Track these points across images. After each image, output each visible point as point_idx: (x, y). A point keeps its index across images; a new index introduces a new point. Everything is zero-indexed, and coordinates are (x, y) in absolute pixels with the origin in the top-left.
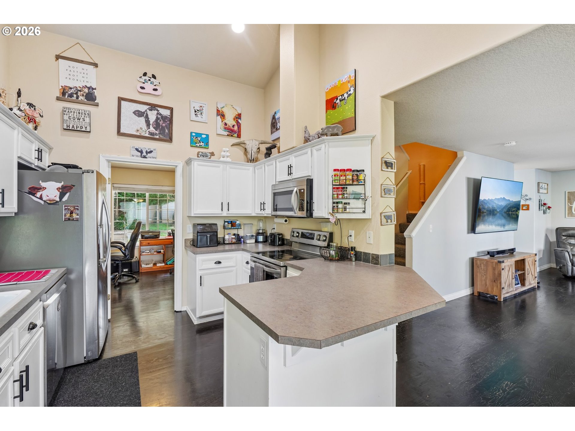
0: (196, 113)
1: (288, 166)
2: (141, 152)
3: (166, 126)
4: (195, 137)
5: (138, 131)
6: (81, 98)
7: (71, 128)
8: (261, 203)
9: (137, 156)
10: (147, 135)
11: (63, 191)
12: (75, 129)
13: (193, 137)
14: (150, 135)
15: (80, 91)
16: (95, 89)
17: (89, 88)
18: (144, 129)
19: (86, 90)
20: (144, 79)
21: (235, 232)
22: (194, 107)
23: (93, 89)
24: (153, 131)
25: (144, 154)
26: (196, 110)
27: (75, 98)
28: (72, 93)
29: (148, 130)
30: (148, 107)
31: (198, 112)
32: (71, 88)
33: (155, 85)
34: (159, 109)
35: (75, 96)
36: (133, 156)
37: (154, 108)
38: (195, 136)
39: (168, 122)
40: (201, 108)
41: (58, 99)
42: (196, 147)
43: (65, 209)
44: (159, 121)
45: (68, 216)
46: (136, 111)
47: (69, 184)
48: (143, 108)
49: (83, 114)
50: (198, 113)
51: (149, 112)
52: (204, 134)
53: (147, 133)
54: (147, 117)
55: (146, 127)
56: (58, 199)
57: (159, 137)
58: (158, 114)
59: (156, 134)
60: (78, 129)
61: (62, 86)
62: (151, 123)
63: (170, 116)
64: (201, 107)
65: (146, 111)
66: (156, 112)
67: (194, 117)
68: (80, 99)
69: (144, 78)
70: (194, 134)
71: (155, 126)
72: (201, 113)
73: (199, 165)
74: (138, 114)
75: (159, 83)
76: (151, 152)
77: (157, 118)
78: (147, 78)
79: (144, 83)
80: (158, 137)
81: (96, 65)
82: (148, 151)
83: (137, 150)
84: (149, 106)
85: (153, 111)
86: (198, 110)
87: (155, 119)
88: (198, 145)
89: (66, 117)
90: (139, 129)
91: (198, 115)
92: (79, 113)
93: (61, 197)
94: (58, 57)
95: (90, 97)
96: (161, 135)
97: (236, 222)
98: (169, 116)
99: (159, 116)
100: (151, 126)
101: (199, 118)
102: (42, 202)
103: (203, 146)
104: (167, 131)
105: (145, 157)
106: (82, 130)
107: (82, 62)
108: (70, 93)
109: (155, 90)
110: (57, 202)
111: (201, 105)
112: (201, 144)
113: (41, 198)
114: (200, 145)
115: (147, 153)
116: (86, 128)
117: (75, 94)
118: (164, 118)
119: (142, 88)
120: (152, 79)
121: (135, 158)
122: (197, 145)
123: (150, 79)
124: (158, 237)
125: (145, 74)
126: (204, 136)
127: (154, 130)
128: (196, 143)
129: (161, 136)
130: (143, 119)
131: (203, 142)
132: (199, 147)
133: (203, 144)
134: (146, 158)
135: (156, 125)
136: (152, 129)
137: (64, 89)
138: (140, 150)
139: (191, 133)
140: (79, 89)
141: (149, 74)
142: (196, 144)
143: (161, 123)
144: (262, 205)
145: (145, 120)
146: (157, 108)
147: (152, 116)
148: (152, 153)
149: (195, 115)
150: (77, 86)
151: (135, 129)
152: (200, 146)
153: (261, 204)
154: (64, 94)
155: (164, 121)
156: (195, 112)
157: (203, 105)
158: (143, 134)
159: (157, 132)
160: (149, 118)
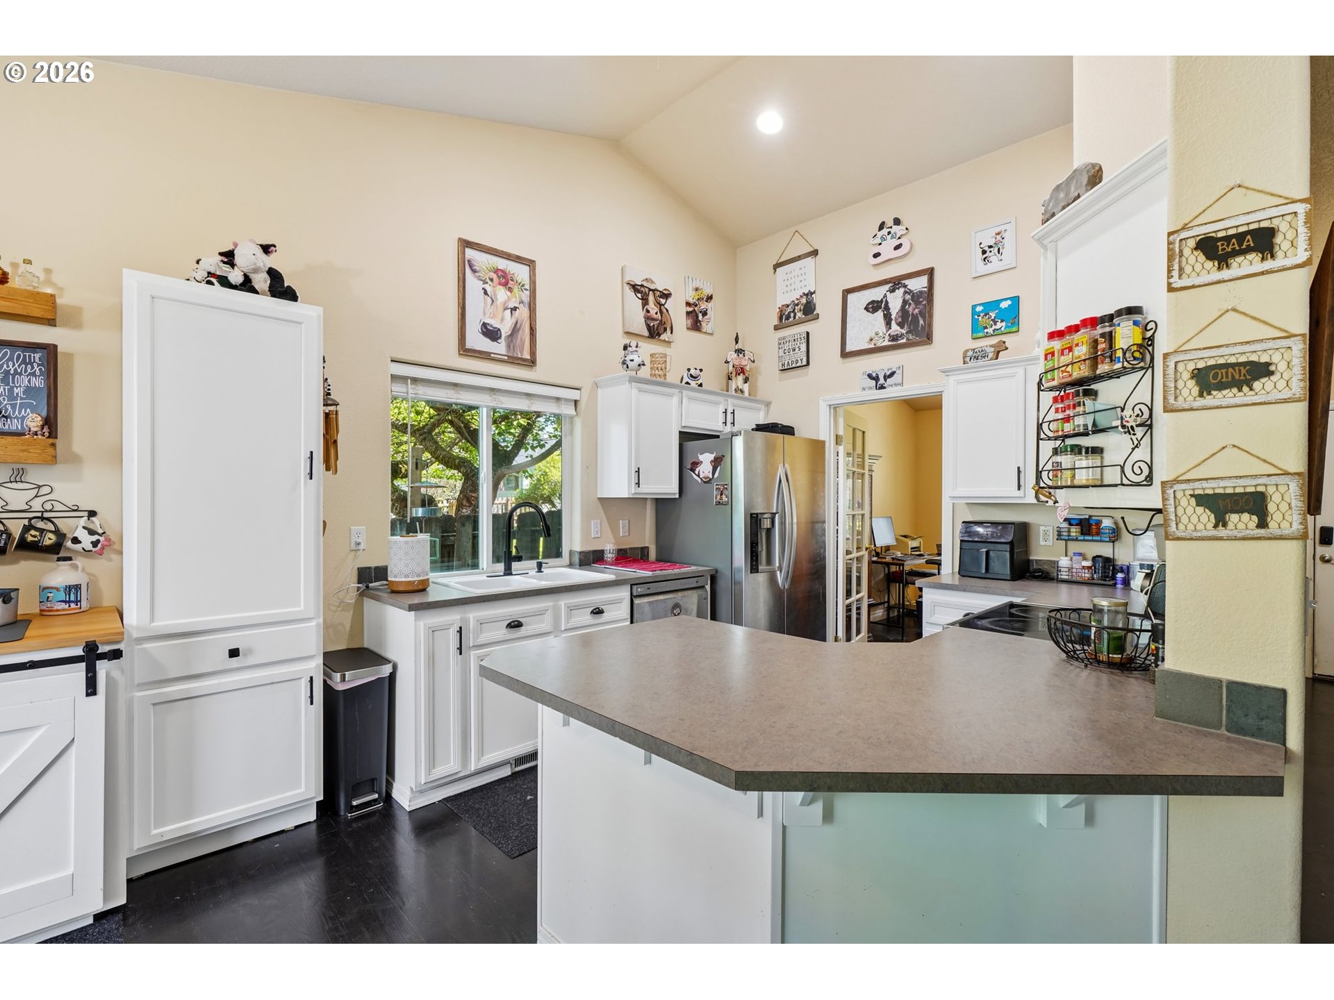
0: (985, 256)
2: (876, 379)
3: (920, 312)
4: (982, 315)
5: (871, 340)
6: (799, 315)
7: (786, 367)
9: (870, 388)
10: (886, 343)
12: (791, 367)
13: (979, 316)
14: (892, 341)
15: (797, 305)
16: (814, 292)
17: (807, 295)
18: (881, 334)
19: (804, 301)
20: (879, 237)
22: (981, 243)
23: (812, 293)
24: (897, 330)
25: (882, 381)
26: (986, 249)
27: (792, 318)
28: (790, 312)
29: (888, 333)
30: (887, 287)
31: (991, 252)
32: (788, 306)
33: (899, 238)
34: (906, 282)
35: (792, 315)
36: (864, 389)
37: (899, 283)
38: (982, 311)
39: (924, 303)
40: (999, 237)
41: (776, 328)
42: (986, 336)
44: (907, 307)
46: (868, 304)
47: (720, 455)
48: (877, 294)
49: (799, 339)
50: (991, 254)
51: (890, 297)
52: (1006, 299)
53: (887, 338)
54: (887, 308)
55: (884, 328)
56: (711, 476)
57: (908, 339)
58: (905, 292)
59: (902, 334)
60: (793, 366)
61: (779, 308)
62: (893, 317)
63: (926, 287)
64: (998, 234)
65: (885, 296)
66: (902, 290)
68: (797, 317)
69: (880, 234)
70: (979, 309)
71: (900, 320)
72: (999, 249)
73: (959, 382)
74: (873, 307)
75: (907, 229)
76: (893, 374)
77: (905, 302)
78: (885, 231)
79: (880, 244)
80: (904, 341)
81: (815, 253)
82: (888, 374)
83: (870, 376)
84: (890, 285)
85: (897, 290)
86: (990, 247)
87: (900, 306)
88: (990, 330)
89: (781, 353)
90: (873, 335)
91: (991, 259)
92: (794, 340)
93: (713, 474)
94: (777, 266)
95: (809, 309)
96: (910, 335)
97: (1099, 523)
98: (926, 289)
99: (908, 297)
100: (893, 323)
102: (700, 480)
103: (1003, 329)
104: (921, 322)
105: (882, 387)
106: (798, 365)
107: (799, 258)
108: (786, 313)
109: (898, 247)
110: (710, 479)
111: (998, 230)
112: (999, 325)
113: (699, 476)
114: (994, 331)
115: (886, 378)
116: (801, 360)
117: (793, 312)
118: (916, 297)
119: (876, 255)
120: (895, 229)
121: (867, 392)
122: (987, 333)
123: (889, 230)
125: (881, 227)
126: (1004, 305)
127: (898, 328)
128: (986, 328)
129: (911, 337)
130: (880, 314)
131: (1002, 321)
132: (992, 335)
133: (1004, 324)
134: (885, 388)
135: (902, 317)
136: (895, 328)
137: (781, 311)
138: (874, 375)
139: (974, 307)
140: (796, 302)
141: (890, 222)
142: (986, 331)
143: (910, 310)
145: (884, 314)
146: (903, 282)
147: (895, 302)
148: (895, 375)
149: (982, 263)
150: (794, 299)
151: (868, 339)
152: (996, 332)
154: (781, 318)
155: (917, 303)
156: (984, 252)
157: (1002, 228)
158: (880, 344)
159: (904, 331)
160: (889, 309)
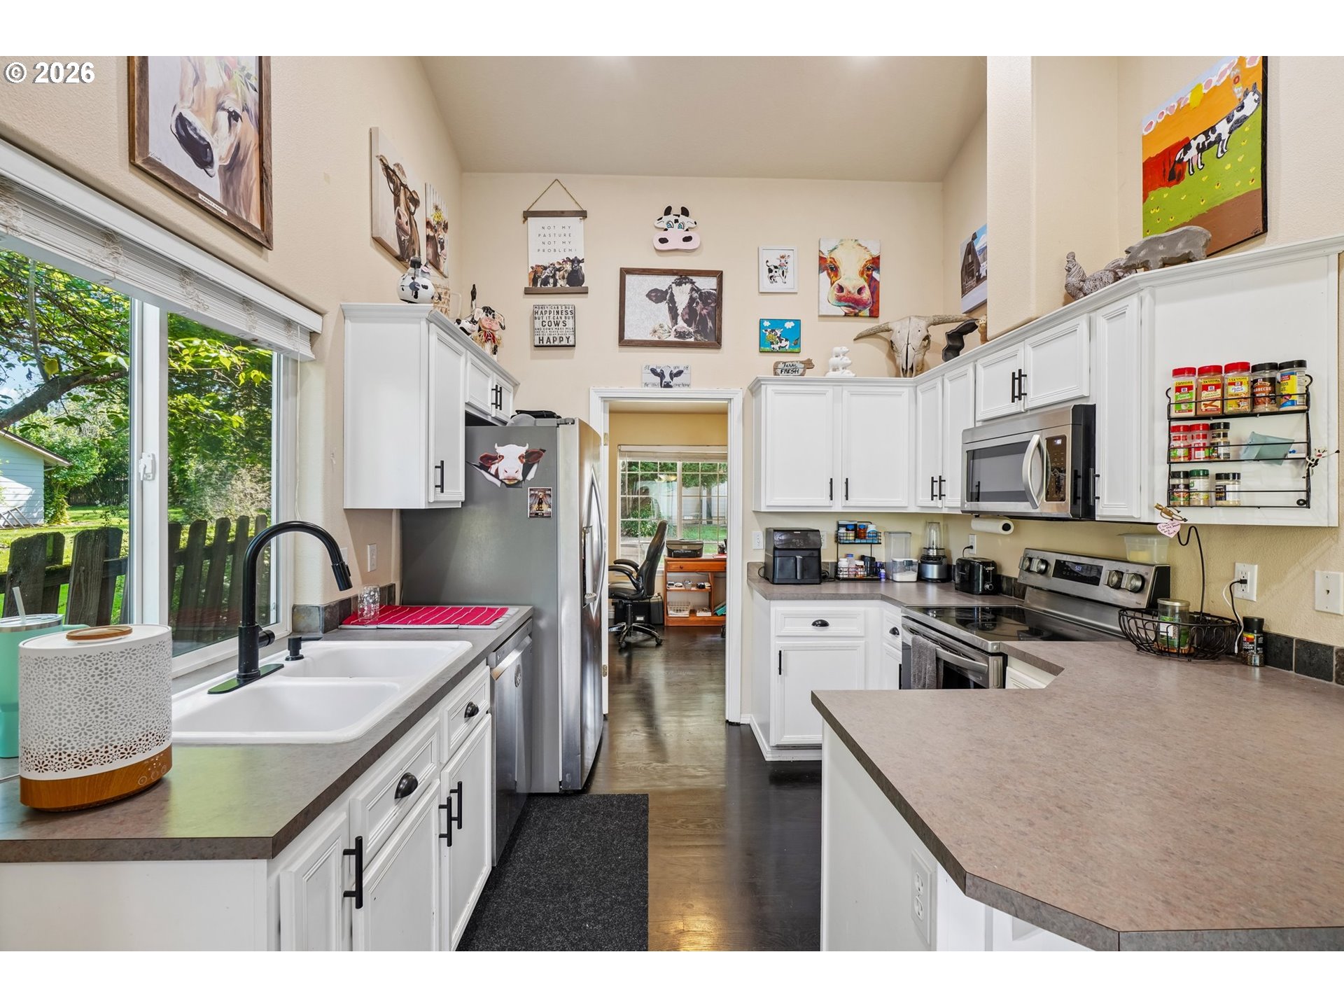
0: (771, 274)
1: (1014, 374)
2: (661, 375)
3: (708, 313)
4: (769, 330)
5: (655, 332)
6: (561, 283)
7: (545, 344)
8: (933, 478)
9: (654, 385)
10: (672, 338)
11: (529, 460)
12: (552, 344)
13: (766, 331)
14: (678, 337)
15: (559, 270)
16: (582, 261)
17: (573, 261)
18: (666, 327)
19: (568, 267)
20: (666, 222)
21: (865, 550)
22: (767, 261)
23: (579, 262)
24: (684, 327)
25: (667, 379)
26: (772, 268)
27: (552, 285)
28: (547, 277)
29: (674, 328)
30: (673, 278)
31: (776, 272)
32: (545, 268)
33: (687, 230)
34: (694, 279)
35: (551, 281)
36: (646, 385)
37: (686, 278)
38: (769, 327)
39: (713, 305)
40: (783, 261)
41: (527, 292)
42: (772, 352)
43: (531, 495)
44: (695, 305)
45: (535, 507)
46: (651, 291)
47: (537, 448)
48: (664, 283)
49: (564, 313)
50: (776, 274)
51: (676, 290)
52: (790, 320)
53: (673, 333)
54: (672, 301)
55: (670, 322)
56: (520, 478)
57: (695, 339)
58: (692, 289)
59: (690, 333)
60: (556, 343)
61: (532, 268)
62: (680, 312)
63: (715, 290)
64: (783, 257)
65: (670, 287)
66: (689, 286)
67: (766, 285)
68: (558, 285)
69: (666, 219)
70: (766, 324)
71: (687, 317)
72: (783, 272)
73: (777, 393)
74: (657, 296)
75: (695, 223)
76: (680, 373)
77: (692, 300)
78: (671, 218)
79: (666, 230)
80: (692, 340)
81: (583, 214)
82: (675, 371)
83: (653, 371)
84: (676, 277)
85: (683, 285)
86: (776, 267)
87: (687, 302)
88: (776, 347)
89: (538, 324)
90: (657, 327)
91: (777, 279)
92: (558, 312)
93: (525, 474)
94: (528, 215)
95: (576, 279)
96: (698, 335)
97: (866, 528)
98: (714, 292)
99: (695, 295)
100: (680, 318)
101: (779, 286)
102: (498, 483)
103: (787, 347)
104: (710, 324)
105: (668, 386)
106: (563, 343)
107: (561, 214)
108: (543, 277)
109: (688, 239)
110: (519, 482)
111: (783, 253)
112: (784, 343)
113: (496, 476)
114: (780, 347)
115: (672, 376)
116: (568, 339)
117: (552, 277)
118: (705, 297)
119: (663, 241)
120: (682, 219)
121: (650, 388)
122: (773, 348)
123: (677, 218)
124: (700, 555)
125: (668, 211)
126: (789, 325)
127: (685, 325)
128: (772, 343)
129: (699, 338)
130: (664, 306)
131: (786, 340)
132: (778, 352)
133: (788, 343)
134: (671, 387)
135: (689, 314)
136: (681, 324)
137: (535, 272)
138: (659, 371)
139: (761, 321)
140: (558, 266)
141: (676, 210)
142: (772, 346)
143: (698, 308)
144: (936, 485)
145: (669, 307)
146: (691, 278)
147: (682, 296)
148: (682, 375)
149: (768, 280)
150: (555, 262)
151: (651, 330)
152: (781, 349)
153: (933, 481)
154: (535, 281)
155: (706, 304)
156: (770, 271)
157: (786, 253)
158: (666, 338)
159: (691, 330)
160: (675, 303)
